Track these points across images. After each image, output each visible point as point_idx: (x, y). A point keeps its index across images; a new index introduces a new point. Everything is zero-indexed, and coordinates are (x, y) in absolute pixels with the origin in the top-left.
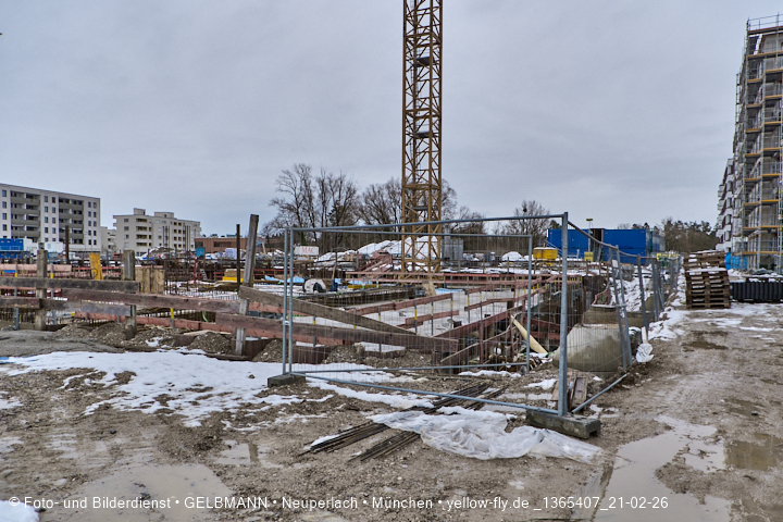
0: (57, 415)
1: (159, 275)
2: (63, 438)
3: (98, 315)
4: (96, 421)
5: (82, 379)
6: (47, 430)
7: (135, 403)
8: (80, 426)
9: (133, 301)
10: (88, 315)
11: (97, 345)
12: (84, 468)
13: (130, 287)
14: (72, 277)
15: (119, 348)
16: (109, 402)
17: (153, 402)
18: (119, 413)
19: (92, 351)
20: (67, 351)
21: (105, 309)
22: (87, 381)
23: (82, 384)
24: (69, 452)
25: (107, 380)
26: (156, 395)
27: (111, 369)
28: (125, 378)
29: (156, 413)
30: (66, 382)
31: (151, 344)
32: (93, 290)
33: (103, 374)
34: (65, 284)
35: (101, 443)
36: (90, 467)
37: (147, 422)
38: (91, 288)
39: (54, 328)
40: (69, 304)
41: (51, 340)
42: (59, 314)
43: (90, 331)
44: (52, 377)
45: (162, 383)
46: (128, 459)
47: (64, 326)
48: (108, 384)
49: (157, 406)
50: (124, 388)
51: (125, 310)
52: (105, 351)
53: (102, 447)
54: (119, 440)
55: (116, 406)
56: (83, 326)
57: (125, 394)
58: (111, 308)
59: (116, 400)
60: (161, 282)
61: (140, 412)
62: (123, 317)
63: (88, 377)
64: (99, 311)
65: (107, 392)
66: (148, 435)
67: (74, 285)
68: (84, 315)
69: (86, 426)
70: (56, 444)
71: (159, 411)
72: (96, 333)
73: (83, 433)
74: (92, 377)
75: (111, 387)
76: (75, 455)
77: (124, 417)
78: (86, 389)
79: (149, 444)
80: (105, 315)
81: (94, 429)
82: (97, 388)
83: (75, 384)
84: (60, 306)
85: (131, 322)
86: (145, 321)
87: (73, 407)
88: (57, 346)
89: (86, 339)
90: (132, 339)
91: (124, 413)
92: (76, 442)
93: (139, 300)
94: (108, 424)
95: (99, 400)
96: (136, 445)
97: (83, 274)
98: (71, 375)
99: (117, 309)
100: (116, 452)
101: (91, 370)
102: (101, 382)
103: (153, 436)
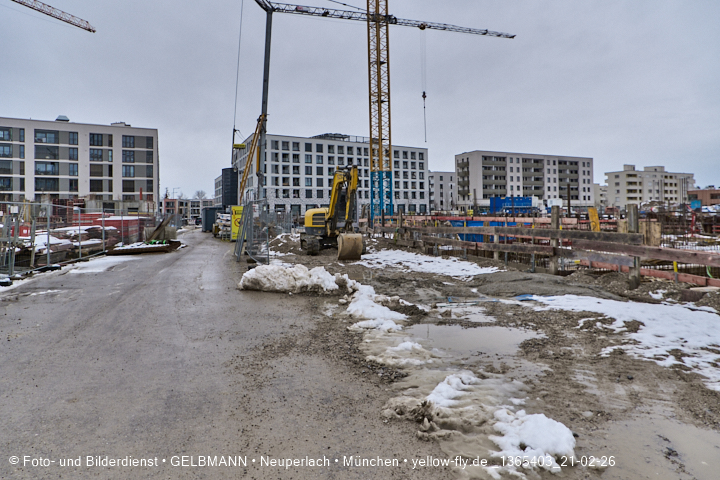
0: (578, 352)
1: (656, 228)
2: (585, 374)
3: (600, 264)
4: (613, 364)
5: (595, 322)
6: (571, 364)
7: (649, 354)
8: (599, 366)
9: (637, 252)
10: (592, 263)
11: (603, 292)
12: (607, 407)
13: (634, 239)
14: (576, 229)
15: (622, 297)
16: (623, 347)
17: (667, 356)
18: (634, 360)
19: (599, 297)
20: (578, 294)
21: (608, 259)
22: (599, 324)
23: (595, 328)
24: (591, 388)
25: (617, 326)
26: (669, 348)
27: (620, 316)
28: (634, 326)
29: (672, 367)
30: (581, 322)
31: (655, 296)
32: (598, 241)
33: (614, 320)
34: (574, 235)
35: (619, 385)
36: (612, 406)
37: (663, 375)
38: (596, 239)
39: (565, 273)
40: (578, 253)
41: (563, 284)
42: (566, 261)
43: (596, 278)
44: (570, 317)
45: (674, 337)
46: (648, 409)
47: (573, 272)
48: (618, 330)
49: (671, 361)
50: (634, 336)
51: (628, 261)
52: (610, 298)
53: (621, 390)
54: (636, 387)
55: (630, 353)
56: (590, 273)
57: (636, 342)
58: (615, 258)
59: (629, 347)
60: (658, 235)
61: (655, 363)
62: (625, 268)
63: (600, 321)
64: (604, 260)
65: (619, 338)
66: (667, 389)
67: (582, 236)
68: (588, 263)
69: (604, 366)
70: (580, 378)
71: (676, 366)
72: (601, 280)
73: (602, 373)
74: (604, 321)
75: (621, 333)
76: (598, 393)
77: (639, 365)
78: (598, 332)
79: (668, 398)
80: (607, 265)
81: (612, 371)
82: (609, 333)
83: (588, 325)
84: (570, 254)
85: (635, 273)
86: (646, 273)
87: (589, 346)
88: (569, 290)
89: (592, 286)
90: (635, 289)
91: (639, 361)
92: (596, 380)
93: (643, 252)
94: (624, 369)
95: (612, 345)
96: (655, 396)
97: (584, 227)
98: (584, 317)
99: (622, 260)
100: (634, 397)
101: (601, 315)
102: (611, 327)
103: (671, 390)
